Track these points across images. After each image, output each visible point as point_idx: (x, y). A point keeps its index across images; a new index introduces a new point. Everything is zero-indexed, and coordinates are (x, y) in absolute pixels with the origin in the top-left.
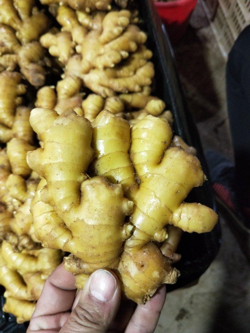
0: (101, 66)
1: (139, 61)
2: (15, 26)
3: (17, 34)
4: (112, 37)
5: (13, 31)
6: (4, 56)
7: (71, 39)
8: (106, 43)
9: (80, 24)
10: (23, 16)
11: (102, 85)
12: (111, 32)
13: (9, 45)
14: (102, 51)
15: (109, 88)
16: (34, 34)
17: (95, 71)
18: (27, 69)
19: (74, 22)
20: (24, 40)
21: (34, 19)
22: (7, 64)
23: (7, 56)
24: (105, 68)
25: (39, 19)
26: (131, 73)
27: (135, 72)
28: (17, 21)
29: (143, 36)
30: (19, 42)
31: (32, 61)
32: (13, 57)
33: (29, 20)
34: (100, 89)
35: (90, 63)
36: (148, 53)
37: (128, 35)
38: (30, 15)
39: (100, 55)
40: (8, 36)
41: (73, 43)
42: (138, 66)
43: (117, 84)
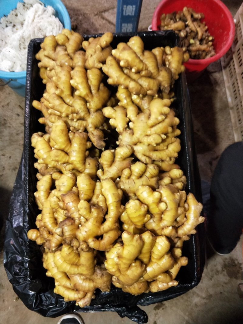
0: (146, 144)
1: (171, 138)
2: (87, 99)
3: (88, 104)
4: (157, 122)
5: (86, 102)
6: (78, 122)
7: (126, 115)
8: (152, 126)
9: (133, 102)
10: (93, 92)
11: (145, 155)
12: (157, 119)
13: (82, 114)
14: (149, 132)
15: (149, 157)
16: (100, 105)
17: (141, 145)
18: (93, 134)
19: (129, 100)
20: (92, 110)
21: (101, 93)
22: (79, 127)
23: (80, 122)
24: (149, 145)
25: (104, 93)
26: (165, 148)
27: (167, 147)
28: (90, 96)
29: (177, 120)
30: (88, 111)
31: (96, 128)
32: (84, 123)
33: (97, 95)
34: (143, 158)
35: (138, 139)
36: (178, 132)
37: (167, 121)
38: (98, 89)
39: (147, 136)
40: (82, 107)
41: (128, 119)
42: (170, 142)
43: (155, 155)
